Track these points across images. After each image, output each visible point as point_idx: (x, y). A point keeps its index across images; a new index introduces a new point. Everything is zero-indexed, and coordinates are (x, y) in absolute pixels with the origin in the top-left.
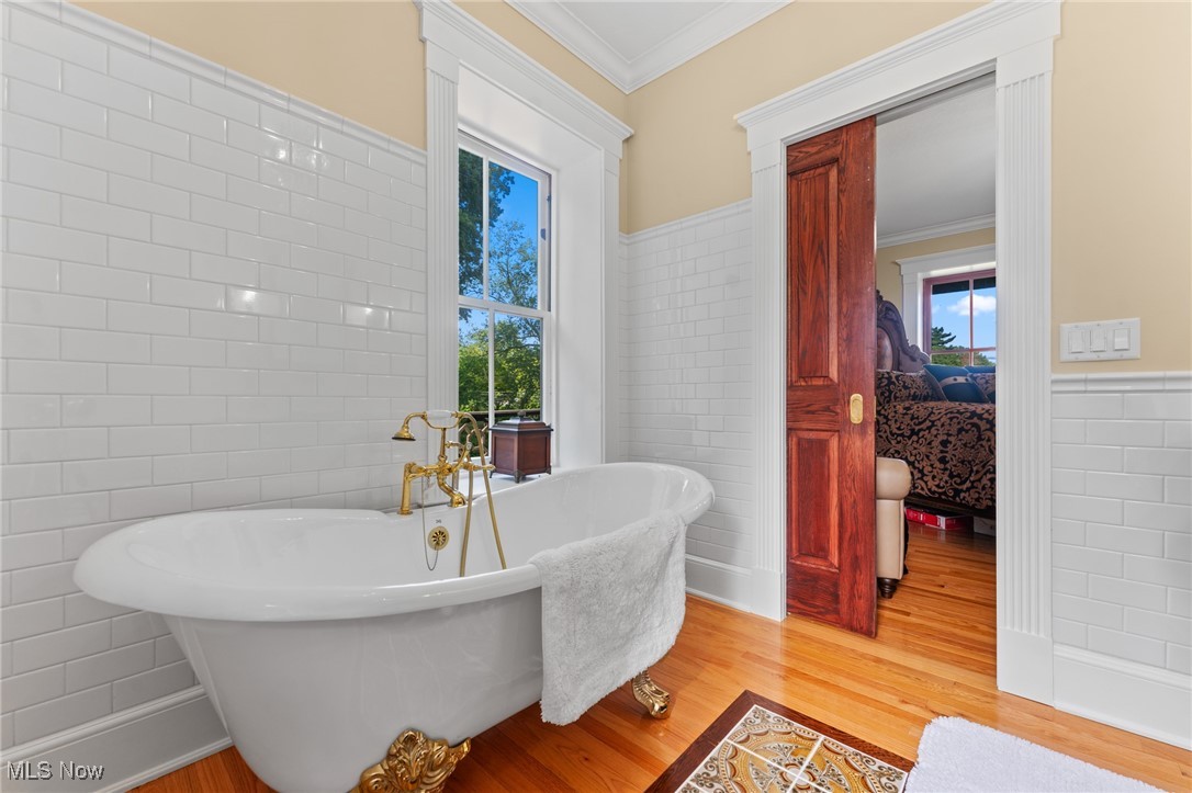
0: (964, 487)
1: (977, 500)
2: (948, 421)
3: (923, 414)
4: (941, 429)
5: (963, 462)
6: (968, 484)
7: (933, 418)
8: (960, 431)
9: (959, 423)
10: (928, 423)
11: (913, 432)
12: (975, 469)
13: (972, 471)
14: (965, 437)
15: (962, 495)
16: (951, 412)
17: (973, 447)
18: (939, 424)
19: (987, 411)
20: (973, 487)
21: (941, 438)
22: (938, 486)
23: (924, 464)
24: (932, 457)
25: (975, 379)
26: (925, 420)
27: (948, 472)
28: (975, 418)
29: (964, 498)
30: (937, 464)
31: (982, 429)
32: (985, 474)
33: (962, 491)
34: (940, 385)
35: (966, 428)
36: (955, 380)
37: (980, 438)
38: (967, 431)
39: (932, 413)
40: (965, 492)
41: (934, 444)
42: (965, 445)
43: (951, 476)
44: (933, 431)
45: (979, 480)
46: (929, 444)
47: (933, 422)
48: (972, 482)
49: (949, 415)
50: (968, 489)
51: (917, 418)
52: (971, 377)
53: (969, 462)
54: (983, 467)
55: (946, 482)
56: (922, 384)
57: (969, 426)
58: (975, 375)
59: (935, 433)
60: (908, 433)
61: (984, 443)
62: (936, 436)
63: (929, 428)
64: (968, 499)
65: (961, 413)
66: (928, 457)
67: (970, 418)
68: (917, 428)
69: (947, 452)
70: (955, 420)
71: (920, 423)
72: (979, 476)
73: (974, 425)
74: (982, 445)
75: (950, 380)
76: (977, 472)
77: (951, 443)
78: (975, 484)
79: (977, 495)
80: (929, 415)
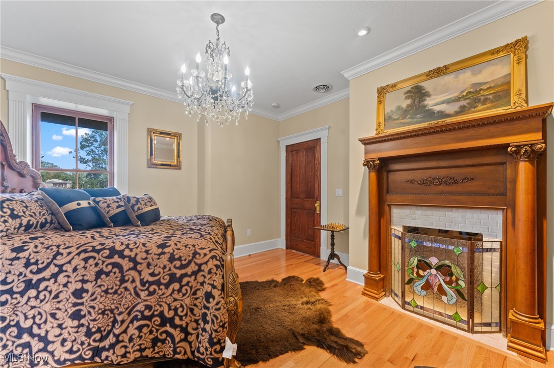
0: (106, 343)
1: (124, 356)
2: (83, 263)
3: (44, 256)
4: (73, 276)
5: (103, 313)
6: (111, 339)
7: (60, 261)
8: (99, 274)
9: (97, 265)
10: (53, 269)
11: (29, 285)
12: (119, 318)
13: (115, 321)
14: (106, 281)
15: (104, 355)
16: (85, 251)
17: (115, 292)
18: (69, 268)
19: (127, 246)
20: (118, 342)
21: (73, 287)
22: (71, 351)
23: (48, 326)
24: (59, 314)
25: (98, 203)
26: (48, 265)
27: (84, 329)
28: (116, 256)
29: (107, 358)
30: (69, 323)
31: (125, 268)
32: (132, 322)
33: (104, 349)
34: (62, 211)
35: (105, 270)
36: (79, 204)
37: (123, 281)
38: (107, 274)
39: (58, 253)
40: (108, 350)
41: (62, 296)
42: (106, 292)
43: (89, 334)
44: (62, 279)
45: (125, 331)
46: (56, 296)
47: (60, 267)
48: (117, 336)
49: (83, 256)
50: (112, 346)
51: (36, 263)
52: (94, 201)
53: (112, 311)
54: (129, 314)
55: (82, 343)
56: (38, 210)
57: (110, 267)
58: (98, 199)
59: (65, 280)
60: (19, 287)
61: (128, 285)
62: (65, 285)
63: (55, 276)
64: (114, 358)
65: (98, 252)
66: (53, 315)
67: (109, 257)
68: (35, 278)
69: (82, 304)
70: (91, 261)
71: (39, 271)
72: (124, 326)
73: (115, 265)
74: (126, 289)
75: (73, 206)
76: (123, 322)
77: (87, 291)
78: (121, 338)
79: (123, 350)
80: (55, 257)
